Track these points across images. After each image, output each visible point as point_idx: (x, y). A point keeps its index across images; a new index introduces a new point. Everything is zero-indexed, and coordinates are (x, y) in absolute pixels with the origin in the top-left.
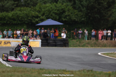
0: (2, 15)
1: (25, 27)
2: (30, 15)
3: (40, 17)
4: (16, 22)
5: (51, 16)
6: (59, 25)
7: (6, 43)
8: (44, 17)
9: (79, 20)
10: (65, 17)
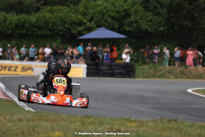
0: (19, 19)
1: (58, 41)
2: (69, 19)
3: (85, 23)
4: (43, 32)
5: (104, 23)
6: (119, 39)
7: (26, 68)
8: (92, 24)
9: (154, 30)
10: (130, 25)
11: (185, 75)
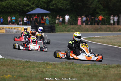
1: (17, 15)
2: (22, 4)
3: (30, 6)
4: (9, 10)
7: (1, 29)
8: (34, 6)
9: (64, 8)
10: (52, 6)
11: (80, 29)
